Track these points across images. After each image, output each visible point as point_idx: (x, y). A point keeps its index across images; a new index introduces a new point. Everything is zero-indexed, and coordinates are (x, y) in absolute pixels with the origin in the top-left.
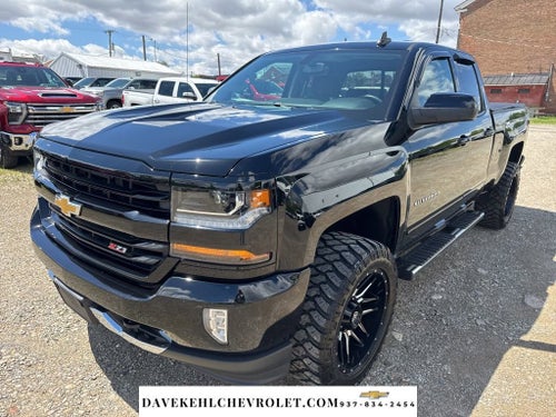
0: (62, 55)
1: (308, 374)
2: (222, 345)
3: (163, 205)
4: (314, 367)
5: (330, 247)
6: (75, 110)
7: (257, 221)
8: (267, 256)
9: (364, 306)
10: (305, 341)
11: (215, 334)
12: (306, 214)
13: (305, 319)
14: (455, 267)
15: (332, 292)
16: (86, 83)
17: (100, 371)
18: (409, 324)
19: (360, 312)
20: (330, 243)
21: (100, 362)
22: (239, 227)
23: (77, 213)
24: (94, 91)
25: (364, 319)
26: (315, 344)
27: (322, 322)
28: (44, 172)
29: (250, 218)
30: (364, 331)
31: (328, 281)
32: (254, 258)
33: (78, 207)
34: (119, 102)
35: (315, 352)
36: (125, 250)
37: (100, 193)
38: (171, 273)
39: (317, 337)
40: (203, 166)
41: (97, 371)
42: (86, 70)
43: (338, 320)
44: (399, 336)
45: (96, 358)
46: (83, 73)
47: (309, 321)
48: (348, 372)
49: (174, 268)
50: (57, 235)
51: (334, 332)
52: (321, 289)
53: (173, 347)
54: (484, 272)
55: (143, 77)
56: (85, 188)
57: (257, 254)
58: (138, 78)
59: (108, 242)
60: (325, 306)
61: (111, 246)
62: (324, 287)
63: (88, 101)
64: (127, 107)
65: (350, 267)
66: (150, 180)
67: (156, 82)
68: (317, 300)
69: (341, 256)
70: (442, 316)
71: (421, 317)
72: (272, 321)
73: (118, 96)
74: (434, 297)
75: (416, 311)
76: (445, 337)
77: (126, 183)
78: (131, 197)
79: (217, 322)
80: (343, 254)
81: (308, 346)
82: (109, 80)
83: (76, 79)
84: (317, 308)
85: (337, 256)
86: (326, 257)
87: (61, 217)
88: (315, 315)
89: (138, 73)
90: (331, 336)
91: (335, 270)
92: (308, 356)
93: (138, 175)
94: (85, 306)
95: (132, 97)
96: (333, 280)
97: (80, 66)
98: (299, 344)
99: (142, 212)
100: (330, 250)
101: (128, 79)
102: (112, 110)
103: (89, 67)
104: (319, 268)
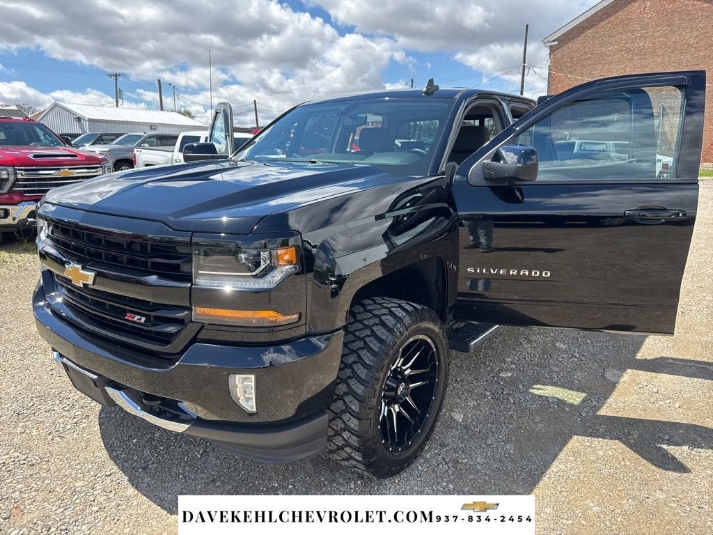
0: (55, 105)
1: (348, 450)
2: (251, 414)
3: (184, 268)
4: (354, 441)
5: (370, 311)
6: (76, 173)
7: (283, 280)
8: (296, 316)
9: (412, 379)
10: (343, 412)
11: (242, 402)
12: (340, 276)
13: (342, 388)
14: (530, 341)
15: (371, 358)
16: (86, 140)
17: (115, 467)
18: (471, 404)
19: (407, 384)
20: (370, 308)
21: (114, 458)
22: (266, 286)
23: (90, 282)
24: (97, 150)
25: (414, 393)
26: (353, 414)
27: (360, 389)
28: (49, 241)
29: (276, 277)
30: (414, 406)
31: (367, 347)
32: (282, 319)
33: (91, 275)
34: (130, 163)
35: (353, 423)
36: (143, 319)
37: (115, 259)
38: (194, 340)
39: (355, 407)
40: (230, 225)
41: (112, 467)
42: (86, 125)
43: (378, 387)
44: (459, 417)
45: (110, 454)
46: (82, 127)
47: (346, 390)
48: (395, 451)
49: (197, 334)
50: (66, 312)
51: (374, 401)
52: (359, 356)
53: (198, 422)
54: (563, 346)
55: (160, 131)
56: (98, 255)
57: (285, 314)
58: (153, 133)
59: (125, 312)
60: (362, 372)
61: (128, 316)
62: (361, 353)
63: (92, 162)
64: (139, 167)
65: (390, 330)
66: (170, 241)
67: (176, 138)
68: (355, 366)
69: (381, 320)
70: (509, 394)
71: (485, 396)
72: (306, 396)
73: (128, 155)
74: (502, 375)
75: (481, 390)
76: (511, 416)
77: (144, 247)
78: (150, 260)
79: (244, 389)
80: (382, 317)
81: (346, 417)
82: (118, 135)
83: (75, 136)
84: (355, 376)
85: (377, 321)
86: (365, 322)
87: (69, 290)
88: (353, 382)
89: (152, 126)
90: (370, 404)
91: (374, 335)
92: (347, 429)
93: (157, 237)
94: (99, 386)
95: (146, 156)
96: (371, 345)
97: (79, 119)
98: (337, 416)
99: (161, 276)
100: (369, 315)
101: (142, 134)
102: (120, 173)
103: (90, 120)
104: (357, 334)
